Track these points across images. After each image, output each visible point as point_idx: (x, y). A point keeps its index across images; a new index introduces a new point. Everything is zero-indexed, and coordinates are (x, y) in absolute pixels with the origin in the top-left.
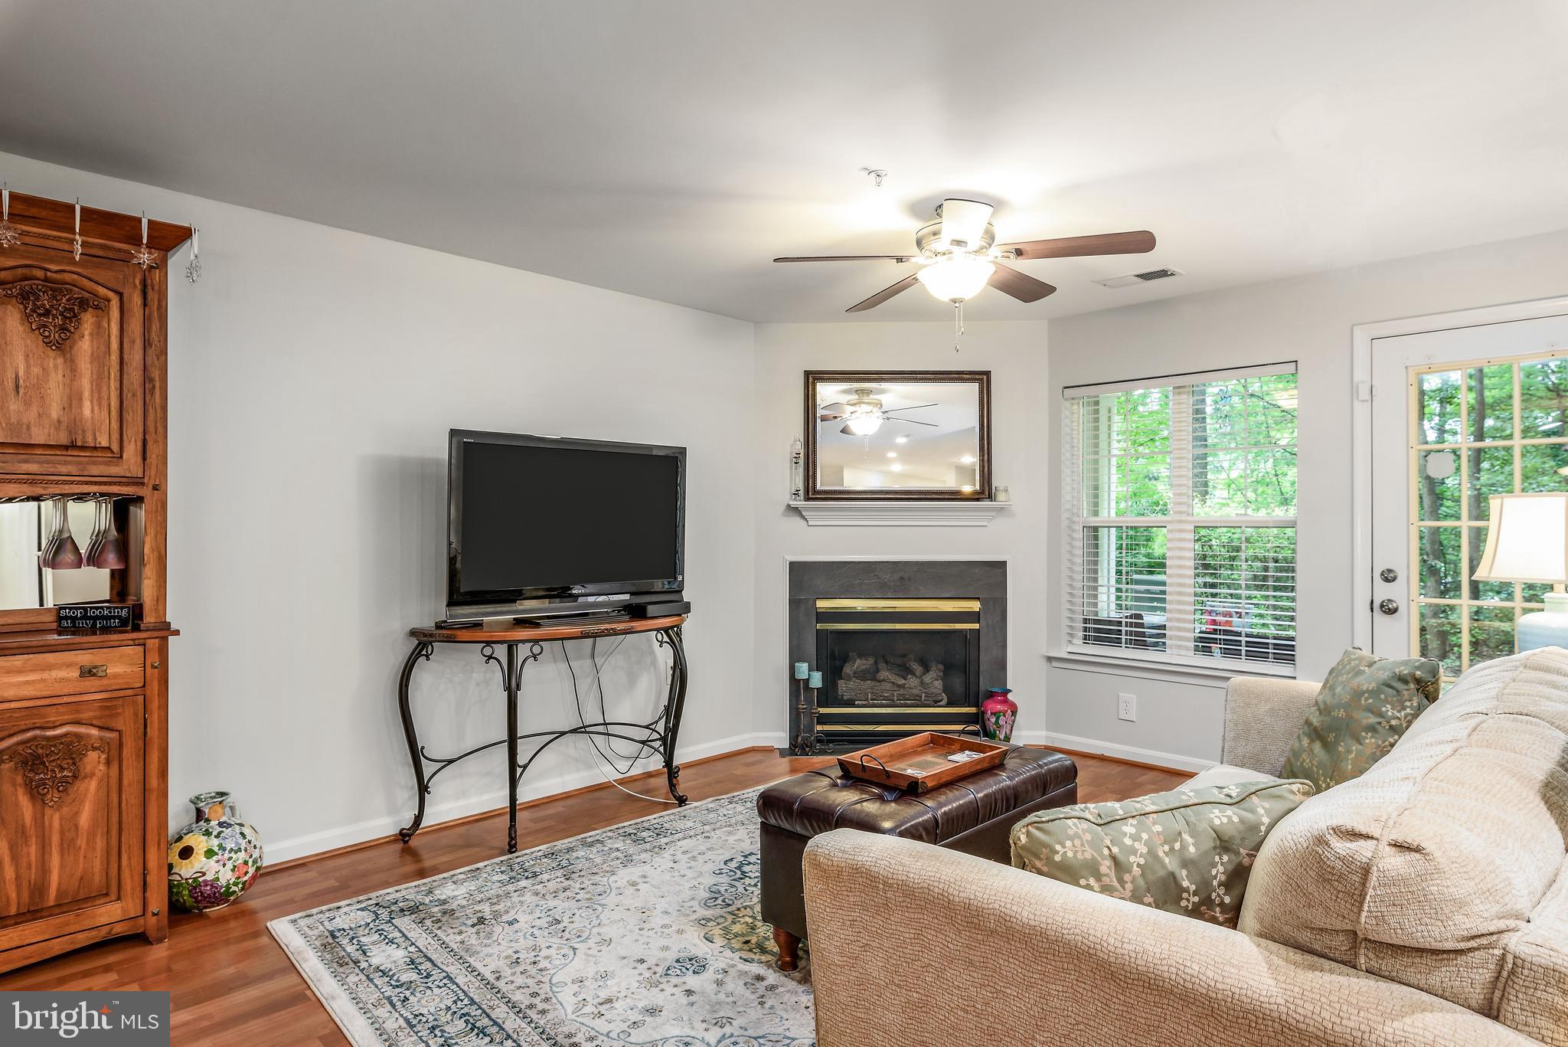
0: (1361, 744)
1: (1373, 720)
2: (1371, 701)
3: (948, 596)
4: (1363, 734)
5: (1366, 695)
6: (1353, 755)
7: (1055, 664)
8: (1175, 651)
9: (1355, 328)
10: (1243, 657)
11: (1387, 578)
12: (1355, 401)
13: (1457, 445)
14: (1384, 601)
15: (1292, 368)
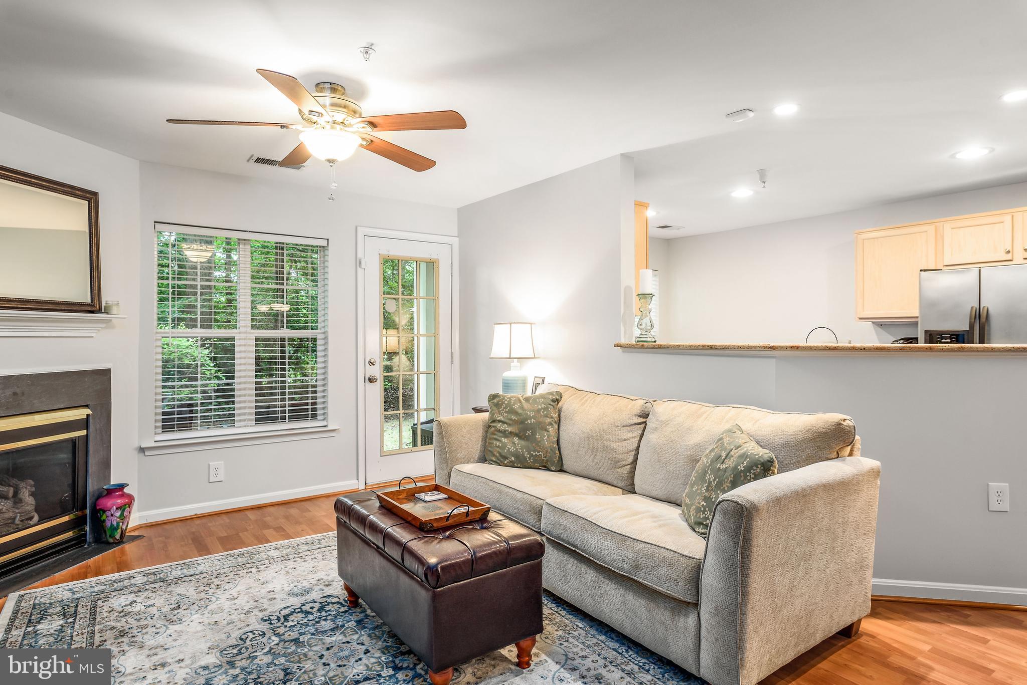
0: (548, 432)
1: (549, 420)
2: (545, 412)
3: (62, 406)
4: (548, 427)
5: (542, 410)
6: (546, 437)
7: (147, 453)
8: (242, 423)
9: (358, 227)
10: (287, 420)
11: (371, 363)
12: (358, 267)
13: (398, 297)
14: (370, 376)
15: (324, 243)
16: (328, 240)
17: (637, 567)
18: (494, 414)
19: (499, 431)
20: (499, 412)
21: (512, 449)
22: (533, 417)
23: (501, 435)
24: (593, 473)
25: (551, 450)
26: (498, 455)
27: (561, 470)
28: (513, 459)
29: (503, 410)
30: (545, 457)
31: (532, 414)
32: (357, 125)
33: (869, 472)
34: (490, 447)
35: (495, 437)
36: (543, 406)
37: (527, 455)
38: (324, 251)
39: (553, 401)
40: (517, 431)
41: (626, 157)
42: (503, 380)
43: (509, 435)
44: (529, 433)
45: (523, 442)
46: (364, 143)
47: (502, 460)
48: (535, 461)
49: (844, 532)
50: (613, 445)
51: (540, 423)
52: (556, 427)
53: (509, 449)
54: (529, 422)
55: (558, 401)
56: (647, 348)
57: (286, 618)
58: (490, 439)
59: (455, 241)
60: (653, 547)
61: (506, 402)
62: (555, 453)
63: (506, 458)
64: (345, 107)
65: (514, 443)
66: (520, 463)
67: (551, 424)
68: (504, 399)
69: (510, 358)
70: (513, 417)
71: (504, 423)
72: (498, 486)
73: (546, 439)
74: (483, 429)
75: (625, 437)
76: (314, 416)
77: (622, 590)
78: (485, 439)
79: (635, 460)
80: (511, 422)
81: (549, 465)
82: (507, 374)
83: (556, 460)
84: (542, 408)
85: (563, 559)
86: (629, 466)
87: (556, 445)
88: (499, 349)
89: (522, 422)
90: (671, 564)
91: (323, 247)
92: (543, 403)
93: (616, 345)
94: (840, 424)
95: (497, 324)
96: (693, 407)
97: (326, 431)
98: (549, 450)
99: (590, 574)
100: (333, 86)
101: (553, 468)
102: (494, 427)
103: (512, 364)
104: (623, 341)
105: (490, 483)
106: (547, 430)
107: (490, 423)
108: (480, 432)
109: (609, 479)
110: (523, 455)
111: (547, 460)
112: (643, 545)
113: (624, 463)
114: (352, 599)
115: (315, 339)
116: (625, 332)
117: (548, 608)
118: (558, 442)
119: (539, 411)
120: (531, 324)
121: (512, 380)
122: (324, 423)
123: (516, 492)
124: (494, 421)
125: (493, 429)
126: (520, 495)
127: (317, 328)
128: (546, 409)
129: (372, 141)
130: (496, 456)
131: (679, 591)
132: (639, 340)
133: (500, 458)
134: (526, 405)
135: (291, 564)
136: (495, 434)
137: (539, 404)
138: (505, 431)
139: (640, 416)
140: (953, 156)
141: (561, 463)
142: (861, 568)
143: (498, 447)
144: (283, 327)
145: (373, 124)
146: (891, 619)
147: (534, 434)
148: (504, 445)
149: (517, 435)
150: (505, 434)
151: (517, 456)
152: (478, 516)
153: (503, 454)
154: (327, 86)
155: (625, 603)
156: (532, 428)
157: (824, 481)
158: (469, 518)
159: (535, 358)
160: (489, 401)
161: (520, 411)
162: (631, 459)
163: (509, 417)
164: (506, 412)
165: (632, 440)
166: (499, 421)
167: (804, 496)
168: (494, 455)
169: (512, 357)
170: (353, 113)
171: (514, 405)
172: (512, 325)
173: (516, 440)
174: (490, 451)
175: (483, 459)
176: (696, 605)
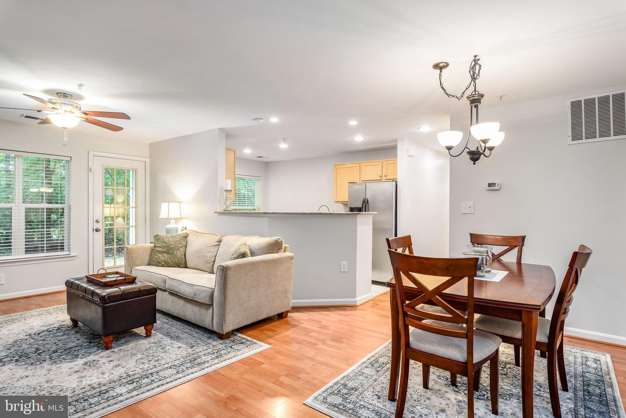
1: (181, 245)
8: (16, 254)
9: (90, 152)
10: (45, 251)
11: (97, 222)
12: (89, 172)
13: (113, 187)
14: (97, 228)
15: (69, 159)
16: (71, 157)
17: (195, 295)
18: (155, 244)
19: (157, 251)
20: (158, 242)
21: (163, 259)
22: (173, 244)
23: (158, 253)
24: (198, 267)
25: (181, 258)
26: (156, 262)
27: (186, 267)
28: (163, 263)
29: (160, 241)
30: (178, 262)
31: (173, 243)
32: (78, 113)
33: (287, 257)
34: (153, 259)
35: (155, 254)
36: (178, 239)
37: (170, 261)
38: (69, 163)
39: (184, 237)
40: (166, 251)
41: (221, 130)
42: (166, 229)
43: (162, 253)
44: (171, 251)
45: (168, 256)
46: (83, 119)
47: (158, 264)
48: (174, 263)
49: (275, 278)
50: (206, 254)
51: (176, 247)
52: (185, 248)
53: (161, 259)
54: (171, 246)
55: (186, 237)
56: (226, 213)
57: (39, 334)
58: (153, 255)
59: (148, 160)
60: (201, 287)
61: (162, 238)
62: (183, 260)
63: (160, 263)
64: (71, 105)
65: (164, 256)
66: (167, 265)
67: (182, 247)
68: (161, 236)
69: (168, 218)
70: (164, 245)
71: (160, 247)
72: (151, 273)
73: (179, 254)
74: (150, 251)
75: (211, 251)
76: (62, 249)
77: (192, 306)
78: (151, 255)
79: (215, 261)
80: (163, 247)
81: (180, 265)
82: (168, 226)
83: (183, 263)
84: (178, 240)
85: (174, 299)
86: (212, 263)
87: (183, 256)
88: (163, 214)
89: (168, 247)
90: (205, 291)
91: (68, 161)
92: (178, 238)
93: (215, 212)
94: (277, 240)
95: (163, 202)
96: (235, 237)
97: (68, 256)
98: (180, 258)
99: (182, 302)
100: (65, 95)
101: (182, 266)
102: (155, 249)
103: (171, 221)
104: (219, 210)
105: (148, 273)
106: (179, 250)
107: (154, 247)
108: (149, 252)
109: (204, 269)
110: (168, 261)
111: (179, 263)
112: (198, 287)
113: (210, 262)
114: (74, 324)
115: (63, 209)
116: (220, 207)
117: (158, 315)
118: (185, 255)
119: (176, 241)
120: (180, 202)
121: (170, 229)
122: (68, 253)
123: (157, 275)
124: (155, 247)
125: (155, 250)
126: (159, 276)
127: (64, 203)
128: (179, 241)
129: (87, 119)
130: (155, 262)
131: (206, 301)
132: (225, 210)
133: (157, 263)
134: (171, 239)
135: (44, 316)
136: (156, 253)
137: (177, 238)
138: (160, 251)
139: (218, 242)
140: (353, 138)
141: (185, 264)
142: (285, 292)
143: (156, 258)
144: (43, 202)
145: (85, 114)
146: (303, 312)
147: (173, 252)
148: (159, 257)
149: (165, 252)
150: (160, 252)
151: (165, 262)
152: (131, 280)
153: (159, 261)
154: (63, 94)
155: (192, 310)
156: (173, 249)
157: (263, 260)
158: (126, 281)
159: (181, 218)
160: (154, 238)
161: (168, 242)
162: (213, 260)
163: (162, 244)
164: (161, 242)
165: (215, 252)
166: (158, 247)
167: (253, 264)
168: (154, 262)
169: (169, 218)
170: (76, 108)
171: (166, 238)
172: (170, 203)
173: (165, 255)
174: (153, 260)
175: (149, 264)
176: (212, 305)
